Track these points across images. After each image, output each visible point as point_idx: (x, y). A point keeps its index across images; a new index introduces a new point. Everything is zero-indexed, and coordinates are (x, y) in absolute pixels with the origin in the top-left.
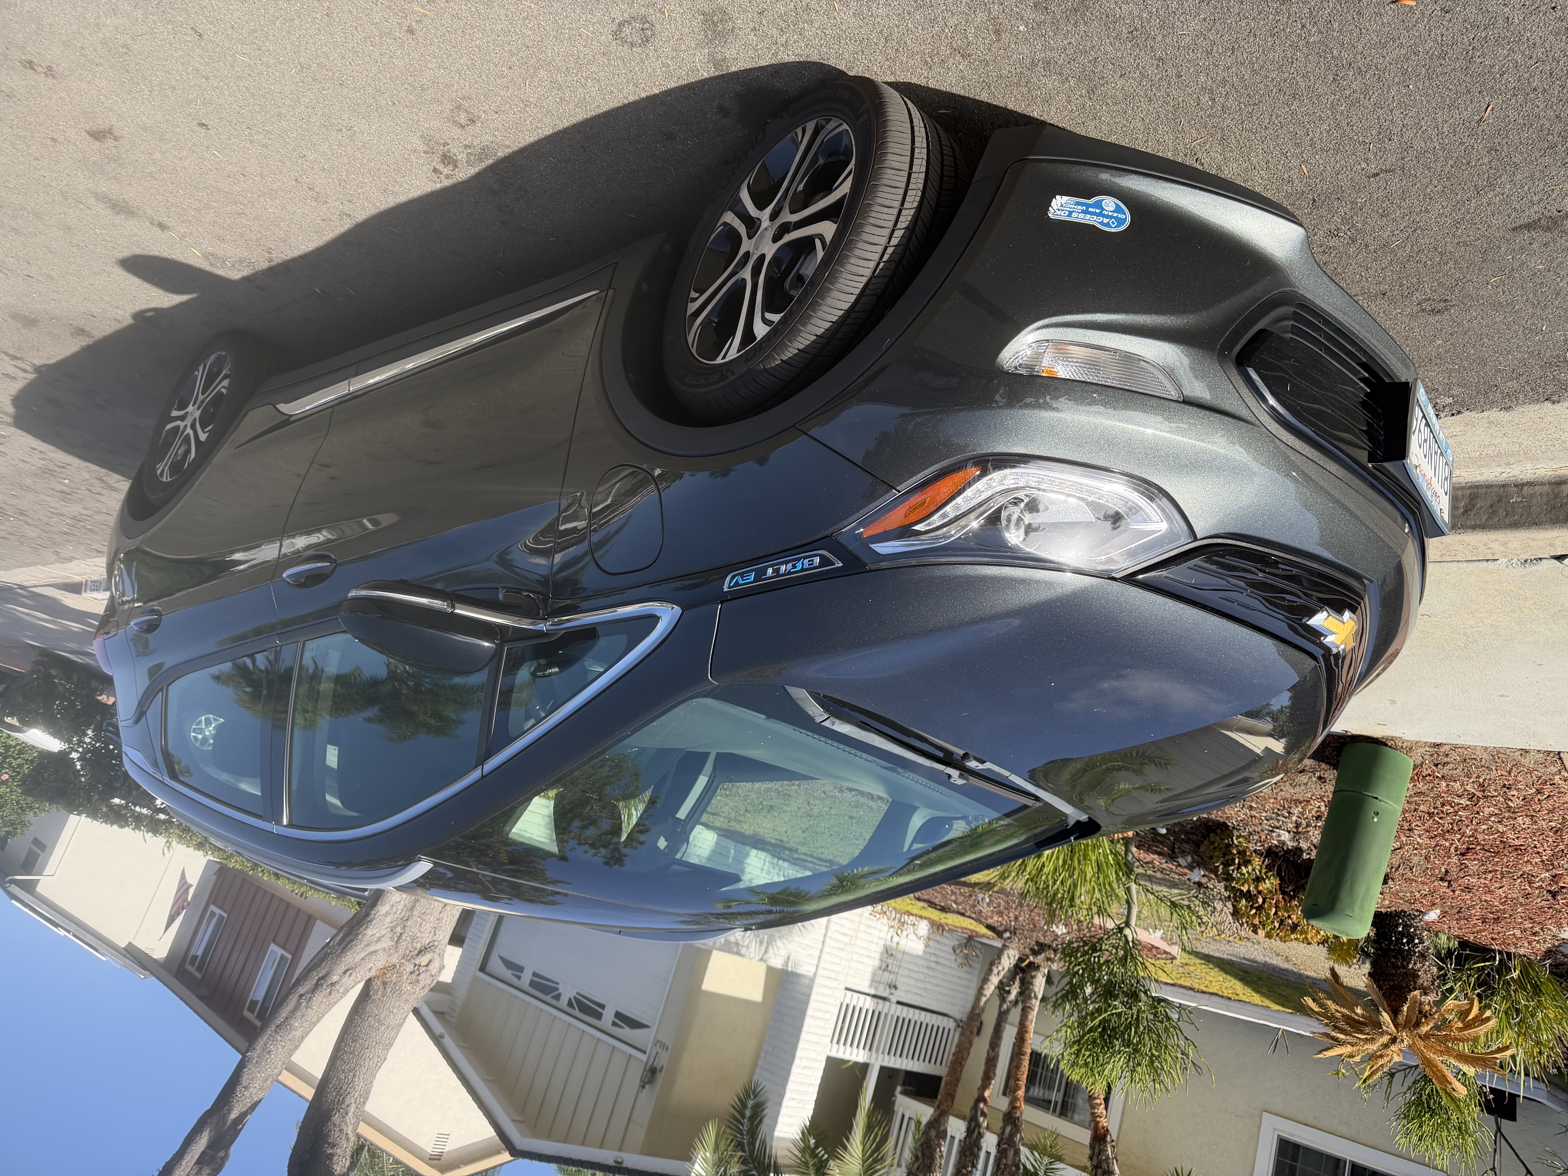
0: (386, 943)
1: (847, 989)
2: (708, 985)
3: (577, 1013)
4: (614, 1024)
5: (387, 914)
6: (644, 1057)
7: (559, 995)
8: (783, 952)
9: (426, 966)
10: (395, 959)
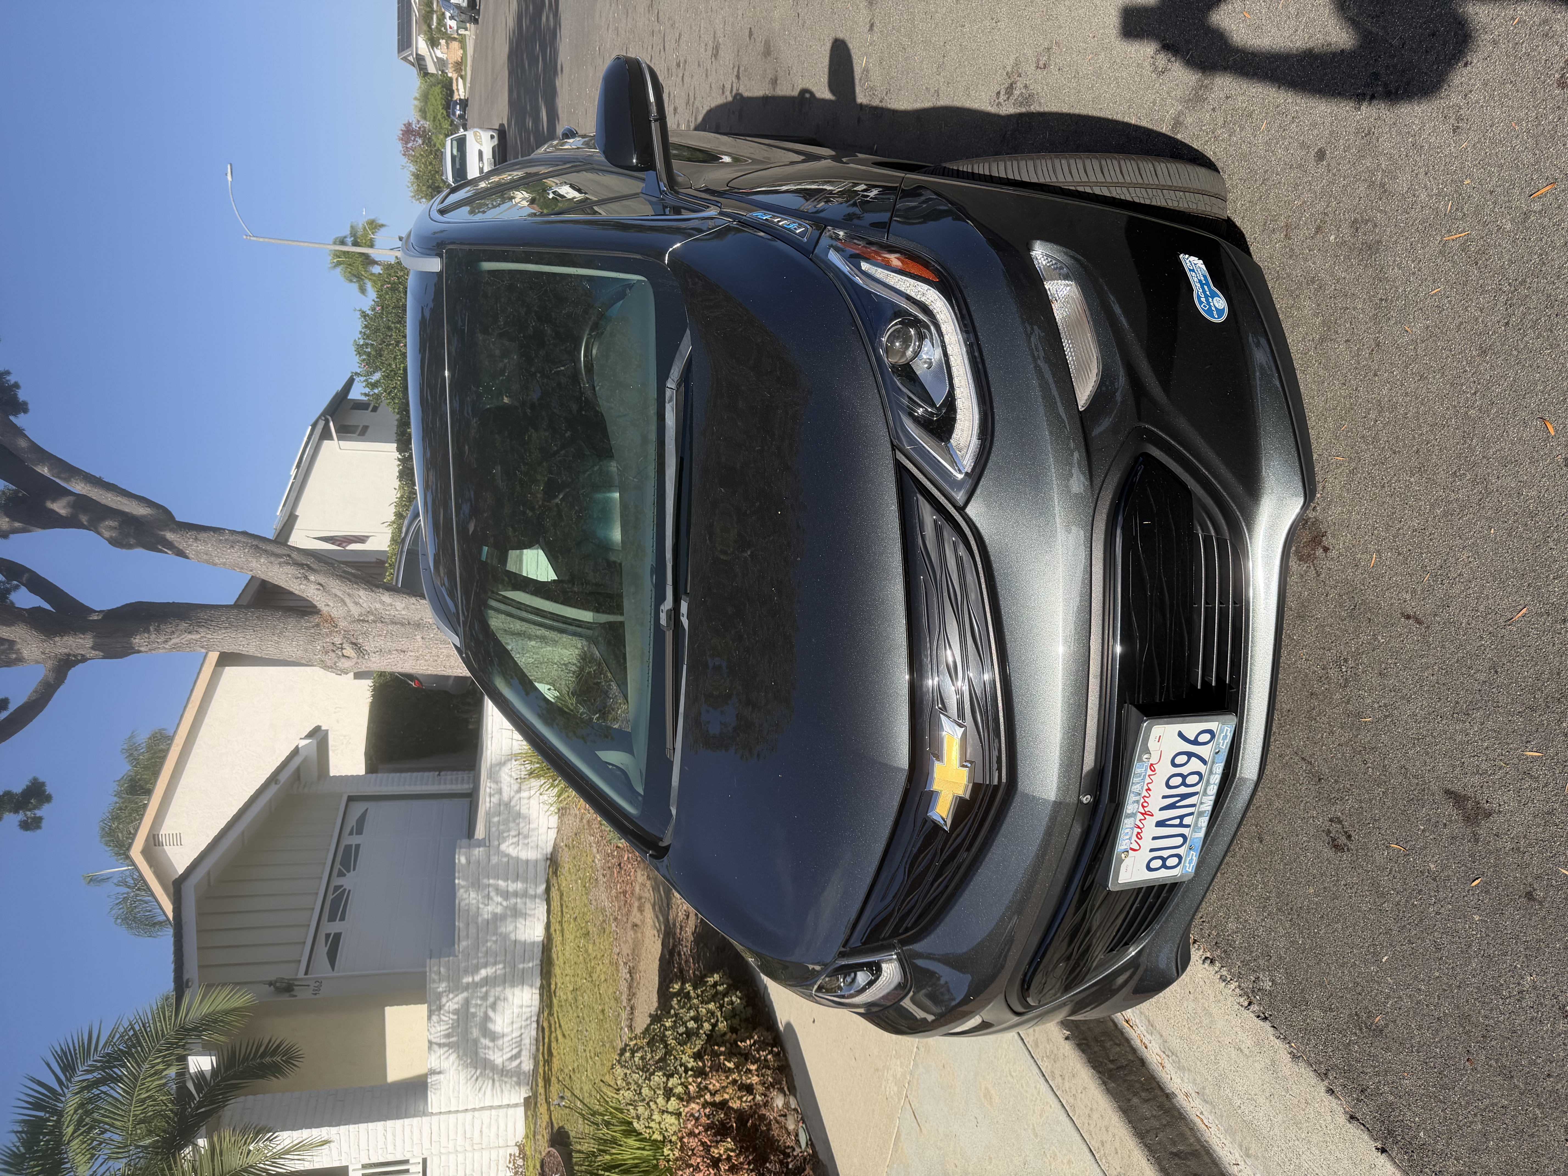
0: (355, 611)
1: (425, 1161)
2: (391, 1012)
3: (330, 897)
4: (328, 936)
5: (383, 603)
6: (301, 974)
7: (344, 875)
8: (445, 1065)
9: (343, 656)
10: (342, 624)
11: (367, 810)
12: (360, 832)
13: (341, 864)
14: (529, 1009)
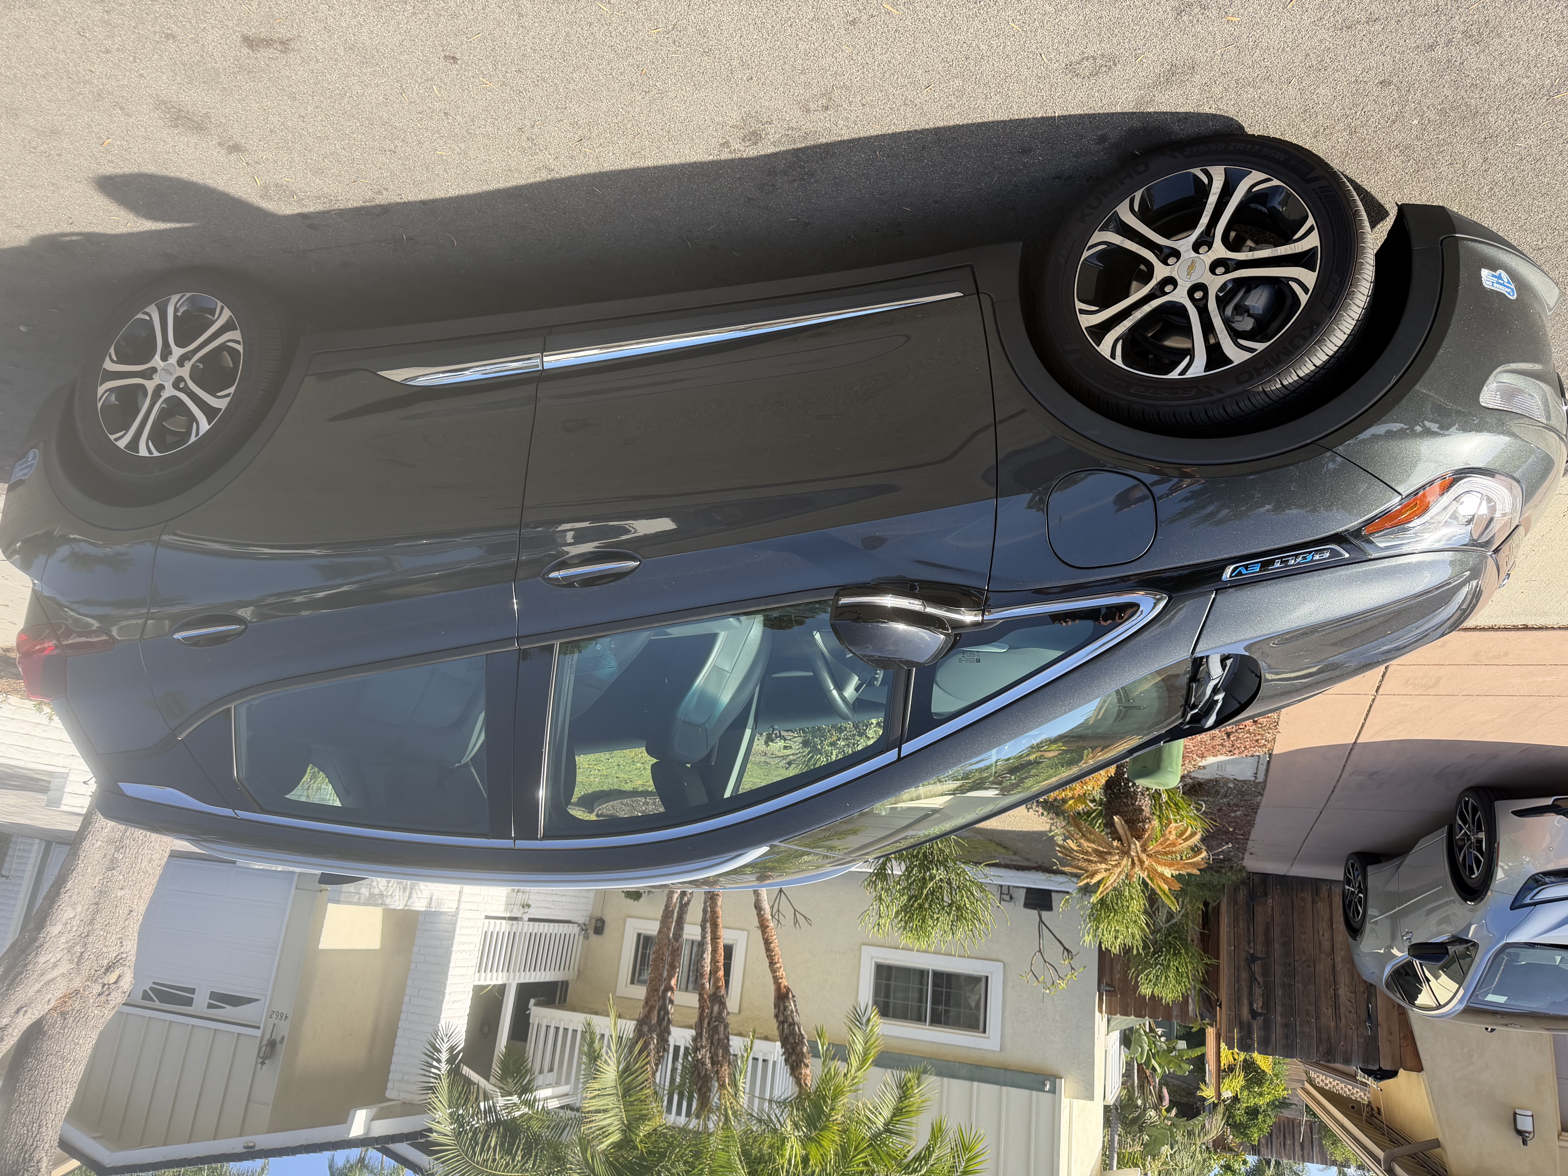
0: (64, 968)
1: (487, 917)
3: (157, 1004)
5: (60, 934)
6: (258, 1033)
9: (115, 983)
10: (77, 983)
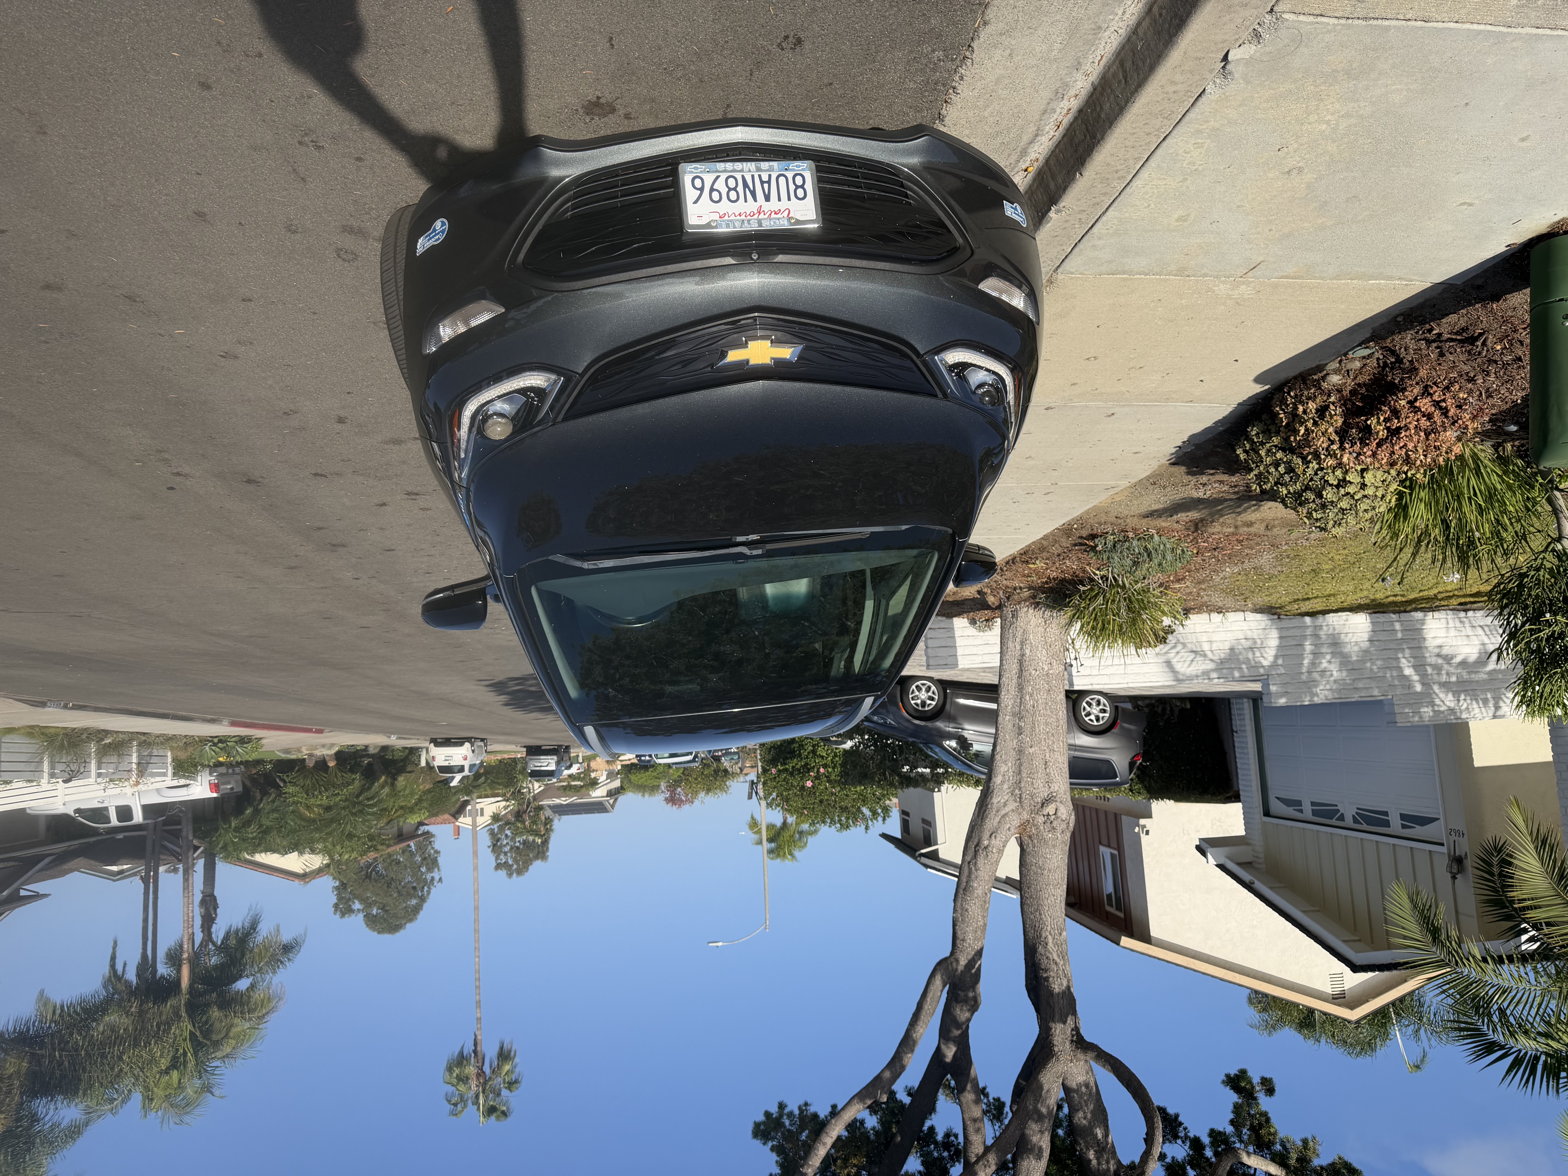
0: (1012, 805)
2: (1480, 759)
3: (1365, 827)
4: (1404, 827)
5: (1003, 782)
6: (1444, 849)
7: (1342, 814)
9: (1055, 814)
10: (1025, 816)
11: (1278, 798)
12: (1298, 803)
13: (1332, 819)
14: (1450, 621)
